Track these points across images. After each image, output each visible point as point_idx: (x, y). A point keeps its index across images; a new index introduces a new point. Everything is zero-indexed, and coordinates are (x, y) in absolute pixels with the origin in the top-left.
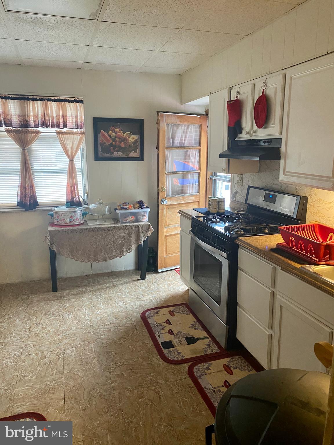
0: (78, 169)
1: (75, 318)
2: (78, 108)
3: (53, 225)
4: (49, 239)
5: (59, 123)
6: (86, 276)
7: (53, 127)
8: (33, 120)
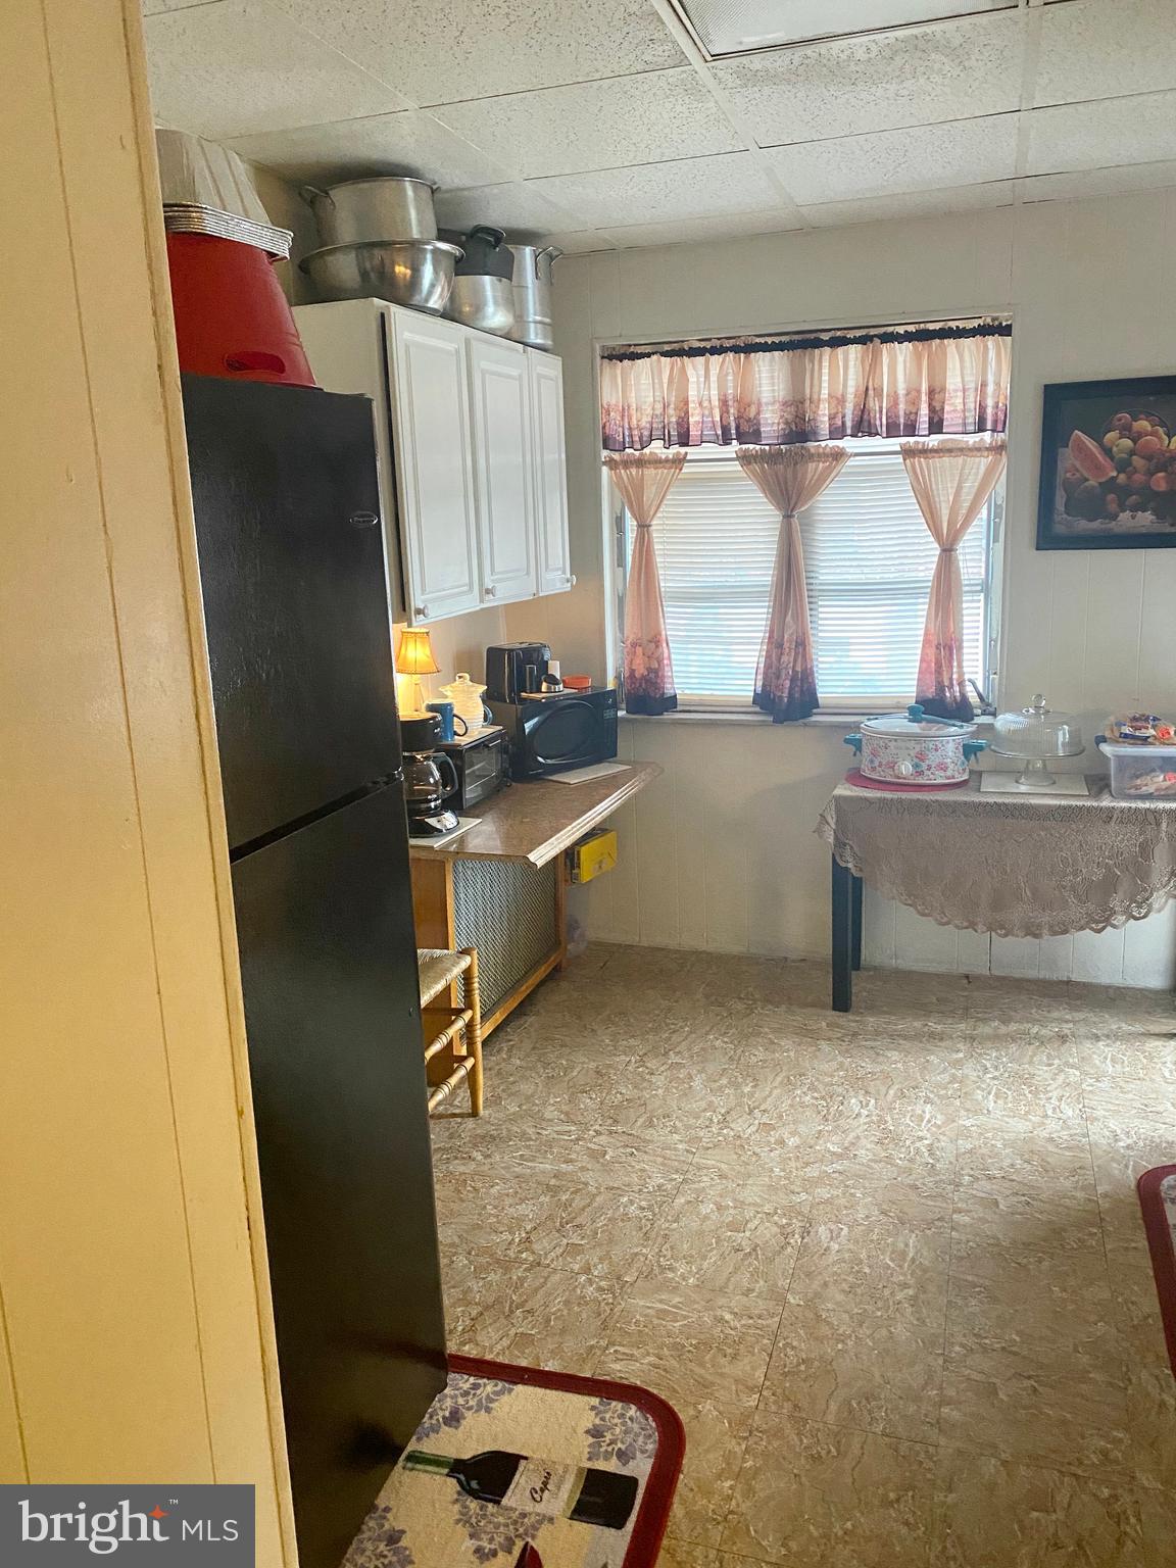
0: (972, 582)
1: (879, 1121)
2: (992, 354)
3: (856, 777)
4: (834, 827)
5: (912, 417)
6: (967, 977)
7: (892, 431)
8: (827, 412)
